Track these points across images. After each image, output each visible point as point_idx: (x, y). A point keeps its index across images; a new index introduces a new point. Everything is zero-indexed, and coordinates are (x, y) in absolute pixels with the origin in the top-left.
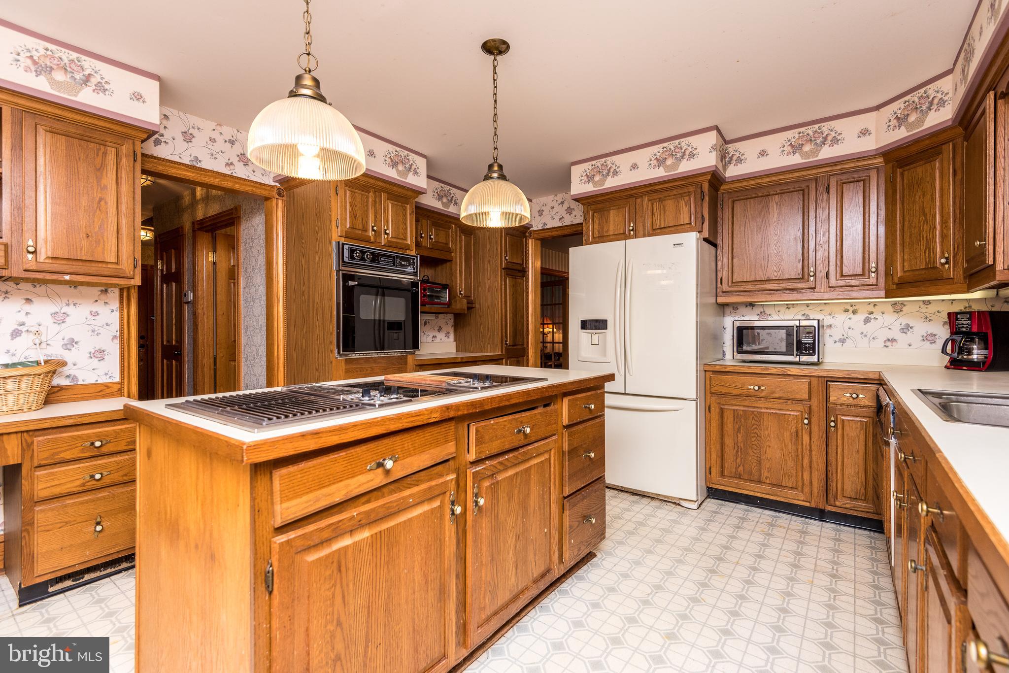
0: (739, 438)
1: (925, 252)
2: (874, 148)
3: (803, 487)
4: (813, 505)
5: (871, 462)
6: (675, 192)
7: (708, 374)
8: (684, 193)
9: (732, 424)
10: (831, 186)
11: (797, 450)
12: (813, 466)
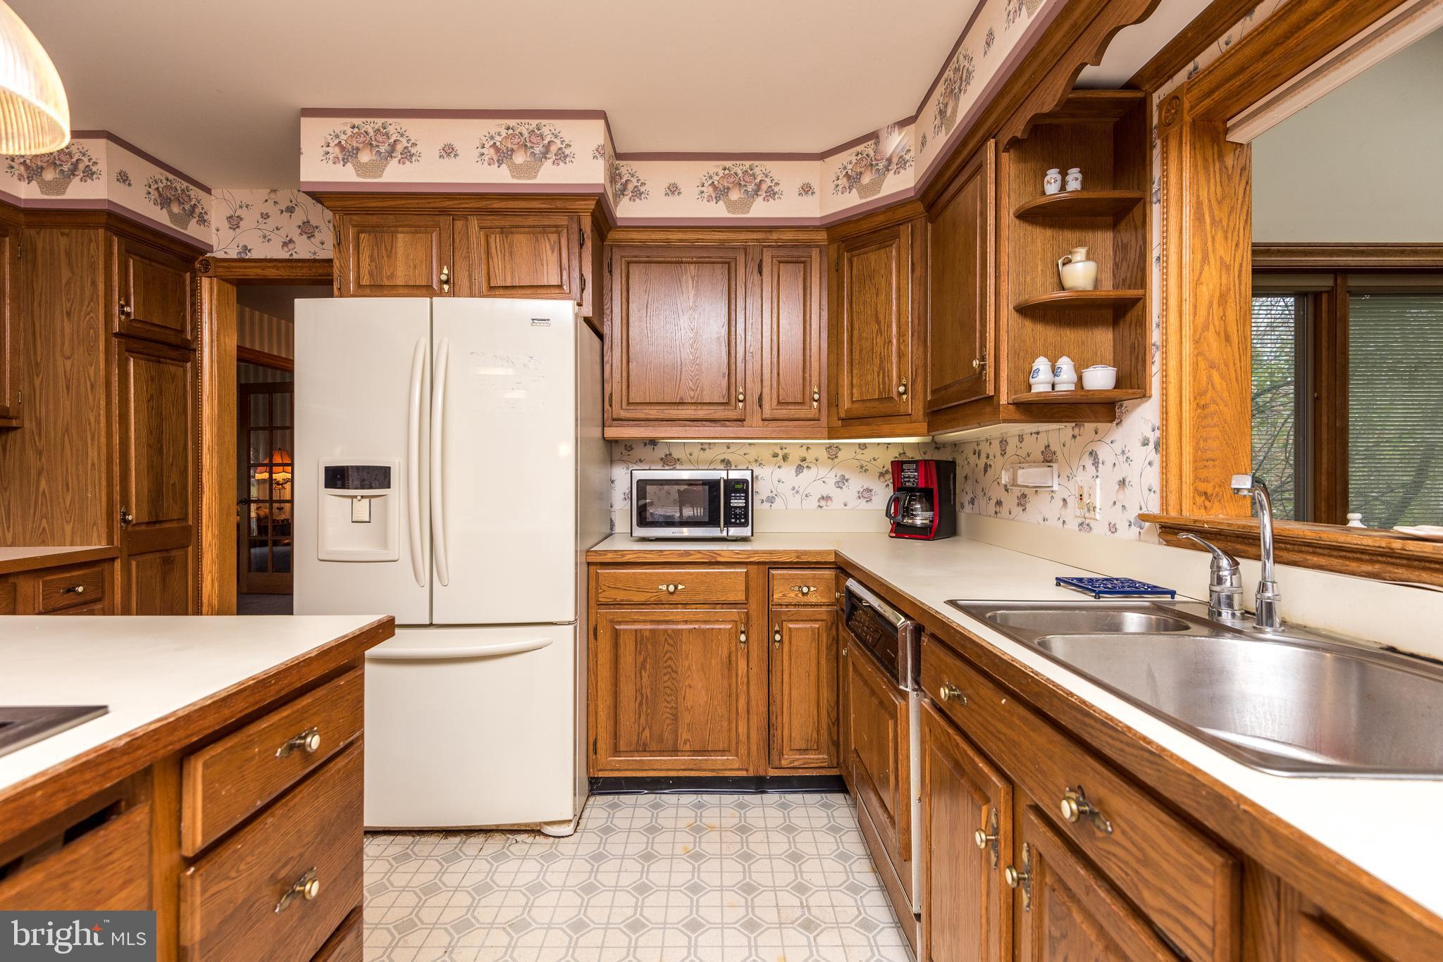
0: (644, 680)
1: (878, 375)
2: (818, 215)
3: (737, 747)
4: (751, 774)
5: (825, 690)
6: (531, 221)
7: (592, 568)
8: (549, 226)
9: (633, 655)
10: (764, 263)
11: (730, 685)
12: (751, 711)
